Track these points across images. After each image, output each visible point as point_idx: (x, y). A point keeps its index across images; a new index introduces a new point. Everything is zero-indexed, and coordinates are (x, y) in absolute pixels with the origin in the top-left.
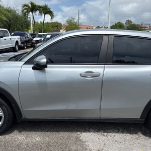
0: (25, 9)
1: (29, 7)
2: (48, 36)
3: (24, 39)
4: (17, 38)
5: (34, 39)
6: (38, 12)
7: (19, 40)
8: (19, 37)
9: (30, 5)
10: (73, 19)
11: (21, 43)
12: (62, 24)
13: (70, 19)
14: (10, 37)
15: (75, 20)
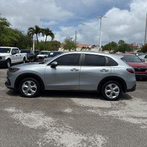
0: (31, 31)
1: (34, 30)
2: (52, 54)
3: (29, 55)
4: (24, 55)
5: (38, 56)
6: (41, 34)
7: (26, 56)
8: (26, 54)
9: (35, 28)
10: (71, 39)
11: (28, 59)
12: (61, 43)
13: (68, 38)
14: (20, 54)
15: (73, 40)
